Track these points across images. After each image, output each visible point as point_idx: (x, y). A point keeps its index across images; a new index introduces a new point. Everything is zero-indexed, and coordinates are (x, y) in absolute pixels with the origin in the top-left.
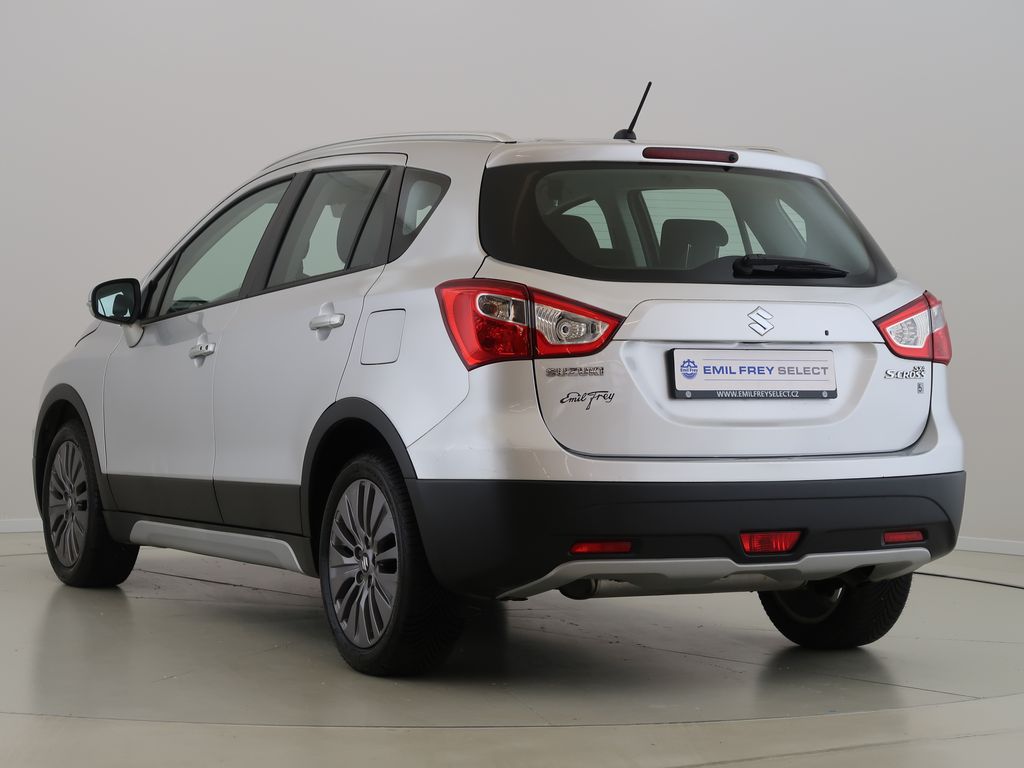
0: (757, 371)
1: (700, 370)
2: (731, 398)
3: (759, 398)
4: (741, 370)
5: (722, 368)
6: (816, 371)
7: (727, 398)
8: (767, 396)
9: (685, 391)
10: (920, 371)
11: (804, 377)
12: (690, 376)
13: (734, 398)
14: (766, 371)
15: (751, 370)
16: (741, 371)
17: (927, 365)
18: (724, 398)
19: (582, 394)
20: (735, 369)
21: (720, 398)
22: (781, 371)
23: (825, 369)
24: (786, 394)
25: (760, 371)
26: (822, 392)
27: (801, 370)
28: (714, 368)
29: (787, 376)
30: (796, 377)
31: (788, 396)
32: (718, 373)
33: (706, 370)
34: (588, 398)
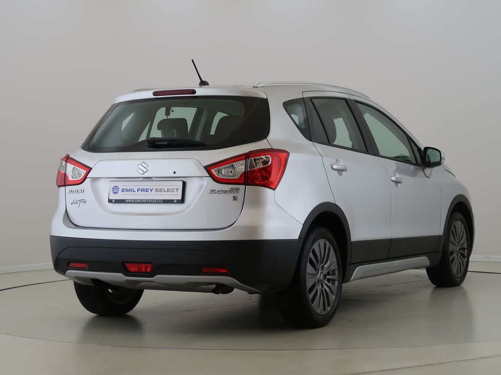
0: (145, 191)
1: (120, 190)
2: (131, 203)
3: (144, 203)
5: (130, 189)
6: (173, 190)
7: (130, 203)
8: (147, 202)
9: (113, 200)
10: (237, 190)
11: (167, 193)
12: (115, 193)
13: (133, 203)
14: (150, 191)
15: (143, 190)
16: (138, 190)
17: (242, 187)
18: (128, 203)
19: (77, 201)
20: (136, 190)
21: (127, 203)
22: (157, 190)
23: (177, 189)
24: (157, 201)
25: (147, 190)
26: (174, 200)
27: (166, 190)
28: (126, 189)
29: (159, 193)
30: (163, 193)
32: (128, 191)
33: (123, 190)
34: (79, 202)
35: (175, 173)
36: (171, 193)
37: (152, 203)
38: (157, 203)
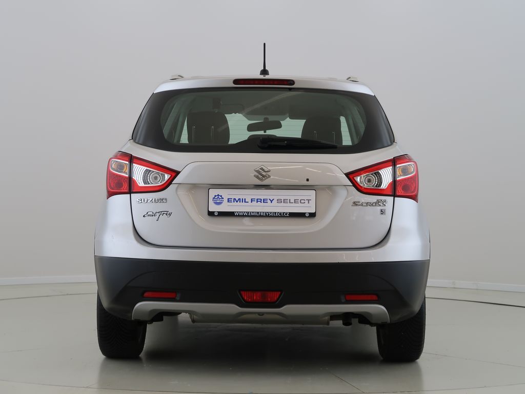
0: (262, 201)
1: (225, 200)
2: (243, 216)
3: (262, 216)
4: (252, 201)
5: (240, 199)
6: (302, 201)
7: (241, 216)
8: (267, 215)
9: (214, 212)
10: (384, 202)
11: (294, 205)
12: (218, 204)
13: (245, 216)
14: (269, 201)
15: (259, 200)
17: (390, 199)
18: (239, 216)
19: (154, 213)
20: (248, 200)
22: (279, 201)
23: (309, 200)
24: (280, 214)
25: (265, 201)
26: (305, 213)
27: (292, 201)
28: (234, 199)
29: (282, 204)
30: (289, 204)
31: (281, 215)
32: (237, 202)
33: (229, 200)
34: (158, 214)
35: (308, 180)
36: (300, 204)
37: (273, 216)
38: (281, 216)
